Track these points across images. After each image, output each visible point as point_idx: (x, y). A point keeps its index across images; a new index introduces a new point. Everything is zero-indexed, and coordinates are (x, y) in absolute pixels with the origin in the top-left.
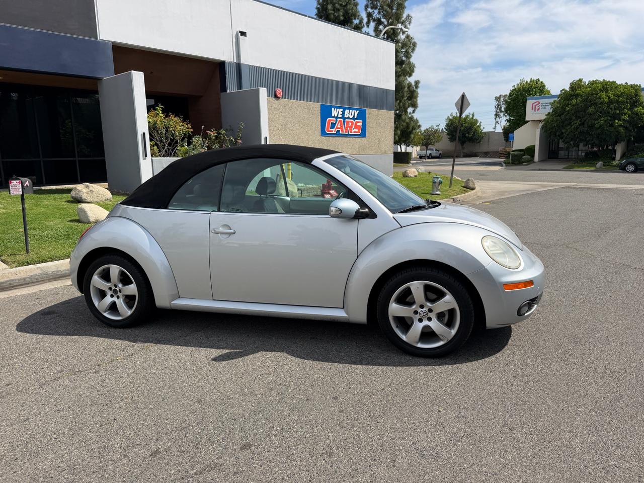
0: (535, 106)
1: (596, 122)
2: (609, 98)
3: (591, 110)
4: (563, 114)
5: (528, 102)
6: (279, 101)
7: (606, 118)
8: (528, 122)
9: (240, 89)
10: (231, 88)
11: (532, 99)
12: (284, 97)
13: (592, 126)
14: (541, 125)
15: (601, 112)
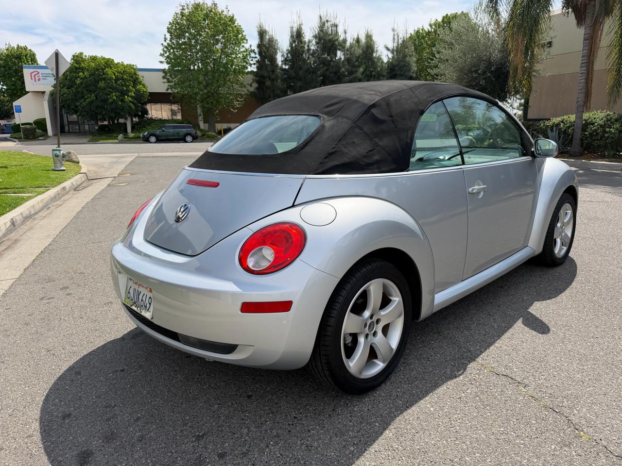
0: (35, 75)
1: (109, 97)
2: (115, 75)
3: (102, 84)
4: (72, 86)
5: (25, 70)
7: (116, 93)
8: (28, 92)
11: (29, 68)
13: (105, 101)
14: (47, 97)
15: (111, 88)
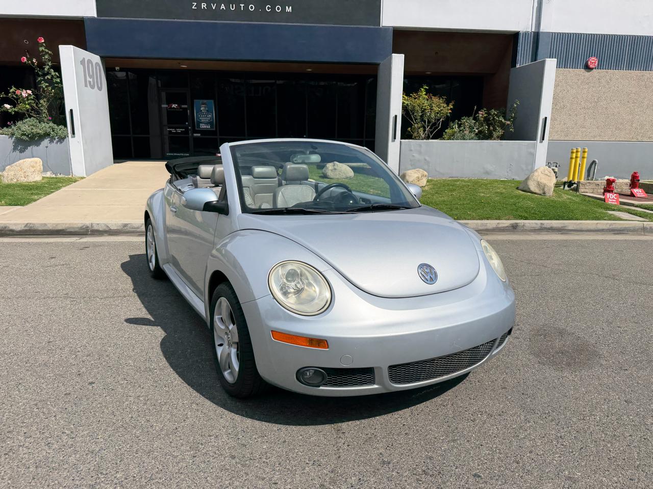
6: (591, 72)
9: (535, 60)
10: (523, 61)
12: (600, 66)
